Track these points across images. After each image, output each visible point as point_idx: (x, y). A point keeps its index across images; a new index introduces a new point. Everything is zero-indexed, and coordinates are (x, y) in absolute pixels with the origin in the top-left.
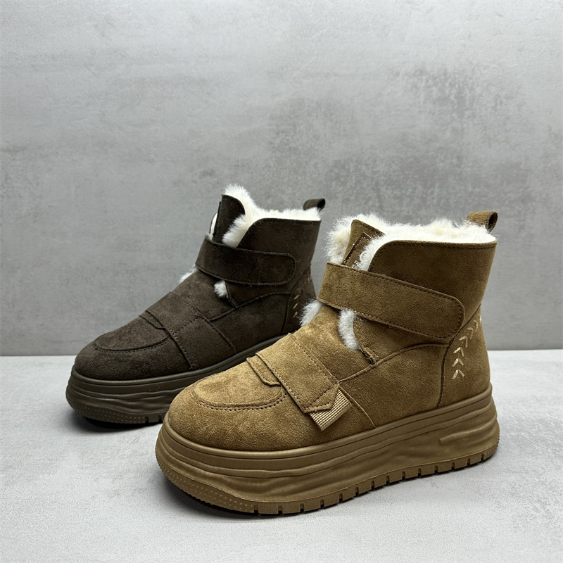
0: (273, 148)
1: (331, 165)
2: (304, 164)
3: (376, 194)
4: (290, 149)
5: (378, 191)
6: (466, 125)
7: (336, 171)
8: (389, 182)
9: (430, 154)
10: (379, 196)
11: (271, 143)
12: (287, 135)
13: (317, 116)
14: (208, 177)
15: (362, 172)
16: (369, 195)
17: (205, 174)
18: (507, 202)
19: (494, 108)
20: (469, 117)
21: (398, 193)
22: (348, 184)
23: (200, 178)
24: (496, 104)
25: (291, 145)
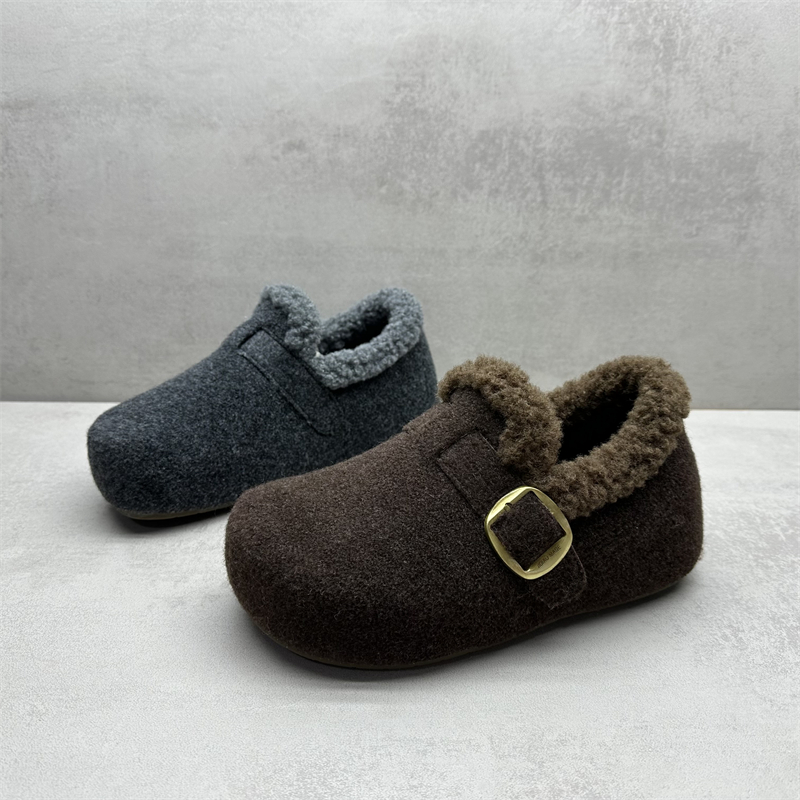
0: (391, 109)
1: (474, 137)
2: (436, 135)
3: (537, 184)
4: (416, 111)
5: (542, 178)
6: (673, 84)
7: (482, 146)
8: (557, 166)
9: (619, 125)
10: (542, 187)
11: (388, 102)
12: (411, 91)
13: (457, 63)
14: (295, 152)
15: (520, 149)
16: (529, 184)
17: (291, 146)
18: (725, 200)
19: (718, 58)
20: (679, 71)
21: (570, 182)
22: (499, 168)
23: (283, 153)
24: (721, 52)
25: (417, 105)
